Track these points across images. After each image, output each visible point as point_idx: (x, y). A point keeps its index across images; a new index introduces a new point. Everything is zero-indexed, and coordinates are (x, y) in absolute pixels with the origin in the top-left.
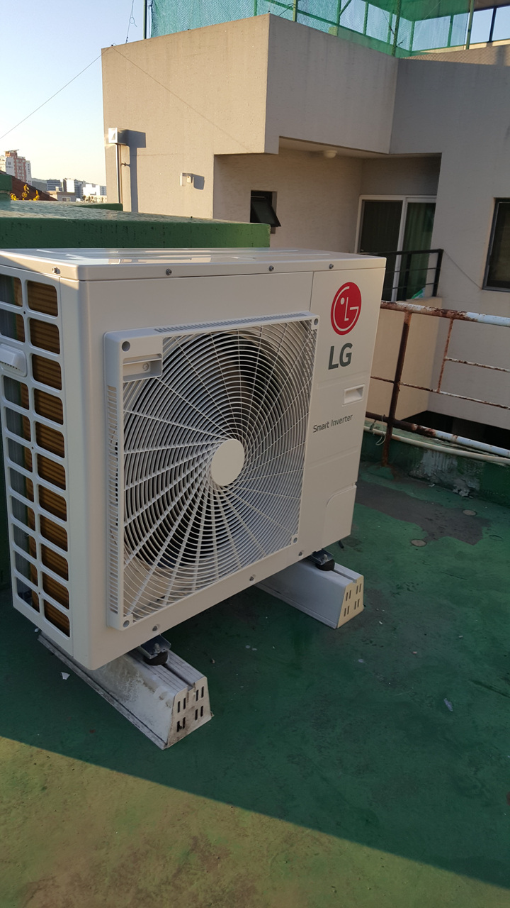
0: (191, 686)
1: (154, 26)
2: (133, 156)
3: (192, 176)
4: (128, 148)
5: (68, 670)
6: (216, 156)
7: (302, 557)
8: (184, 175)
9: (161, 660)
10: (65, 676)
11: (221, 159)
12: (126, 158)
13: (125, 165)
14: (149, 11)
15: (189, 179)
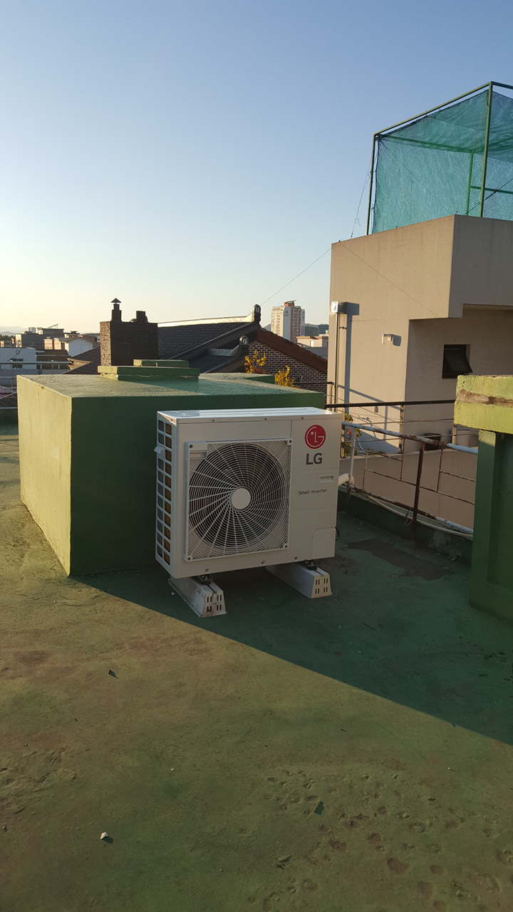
0: (214, 592)
1: (375, 224)
2: (349, 321)
3: (392, 336)
4: (346, 315)
5: (174, 592)
6: (411, 321)
7: (296, 561)
8: (385, 335)
9: (207, 584)
10: (173, 594)
11: (414, 323)
12: (343, 323)
13: (343, 328)
14: (372, 212)
15: (389, 339)
